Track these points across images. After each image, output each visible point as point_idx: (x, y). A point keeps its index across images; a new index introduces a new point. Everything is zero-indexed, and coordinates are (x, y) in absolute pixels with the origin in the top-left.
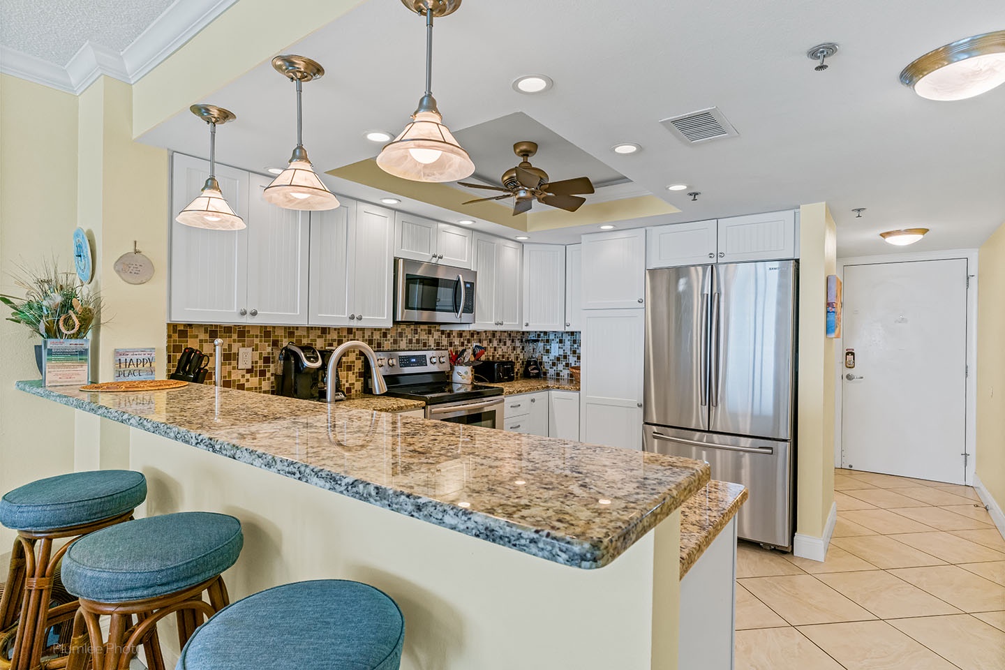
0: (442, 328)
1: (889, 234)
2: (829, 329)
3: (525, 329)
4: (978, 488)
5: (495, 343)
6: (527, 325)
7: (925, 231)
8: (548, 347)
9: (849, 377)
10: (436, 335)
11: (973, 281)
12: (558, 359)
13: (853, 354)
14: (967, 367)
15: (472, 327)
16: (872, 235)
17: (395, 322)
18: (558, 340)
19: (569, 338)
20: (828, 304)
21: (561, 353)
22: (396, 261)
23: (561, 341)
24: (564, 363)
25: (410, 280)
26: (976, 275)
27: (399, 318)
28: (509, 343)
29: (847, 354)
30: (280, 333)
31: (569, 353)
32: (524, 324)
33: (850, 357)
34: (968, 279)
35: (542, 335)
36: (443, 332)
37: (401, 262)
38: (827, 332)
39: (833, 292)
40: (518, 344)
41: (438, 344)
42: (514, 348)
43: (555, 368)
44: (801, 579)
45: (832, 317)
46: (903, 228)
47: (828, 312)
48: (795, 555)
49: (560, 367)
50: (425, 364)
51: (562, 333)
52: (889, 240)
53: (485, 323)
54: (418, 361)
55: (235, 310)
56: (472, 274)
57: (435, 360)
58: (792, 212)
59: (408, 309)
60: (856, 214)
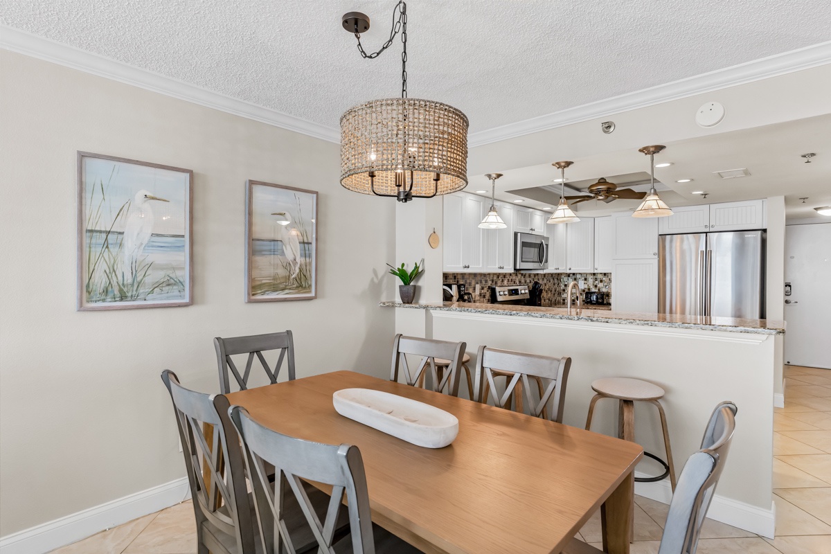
0: (522, 272)
1: (820, 208)
3: (568, 271)
5: (545, 280)
6: (570, 269)
9: (787, 302)
10: (519, 276)
13: (790, 286)
15: (545, 272)
16: (810, 209)
17: (515, 269)
18: (583, 278)
19: (592, 277)
21: (586, 286)
22: (516, 234)
23: (586, 279)
25: (524, 244)
27: (518, 268)
28: (552, 280)
29: (786, 286)
31: (591, 287)
32: (568, 268)
33: (788, 288)
35: (571, 275)
36: (522, 274)
37: (519, 234)
41: (520, 282)
42: (554, 284)
50: (518, 294)
51: (587, 274)
52: (820, 212)
53: (551, 269)
54: (515, 292)
55: (462, 265)
56: (547, 239)
57: (523, 292)
58: (761, 201)
59: (522, 261)
60: (802, 201)
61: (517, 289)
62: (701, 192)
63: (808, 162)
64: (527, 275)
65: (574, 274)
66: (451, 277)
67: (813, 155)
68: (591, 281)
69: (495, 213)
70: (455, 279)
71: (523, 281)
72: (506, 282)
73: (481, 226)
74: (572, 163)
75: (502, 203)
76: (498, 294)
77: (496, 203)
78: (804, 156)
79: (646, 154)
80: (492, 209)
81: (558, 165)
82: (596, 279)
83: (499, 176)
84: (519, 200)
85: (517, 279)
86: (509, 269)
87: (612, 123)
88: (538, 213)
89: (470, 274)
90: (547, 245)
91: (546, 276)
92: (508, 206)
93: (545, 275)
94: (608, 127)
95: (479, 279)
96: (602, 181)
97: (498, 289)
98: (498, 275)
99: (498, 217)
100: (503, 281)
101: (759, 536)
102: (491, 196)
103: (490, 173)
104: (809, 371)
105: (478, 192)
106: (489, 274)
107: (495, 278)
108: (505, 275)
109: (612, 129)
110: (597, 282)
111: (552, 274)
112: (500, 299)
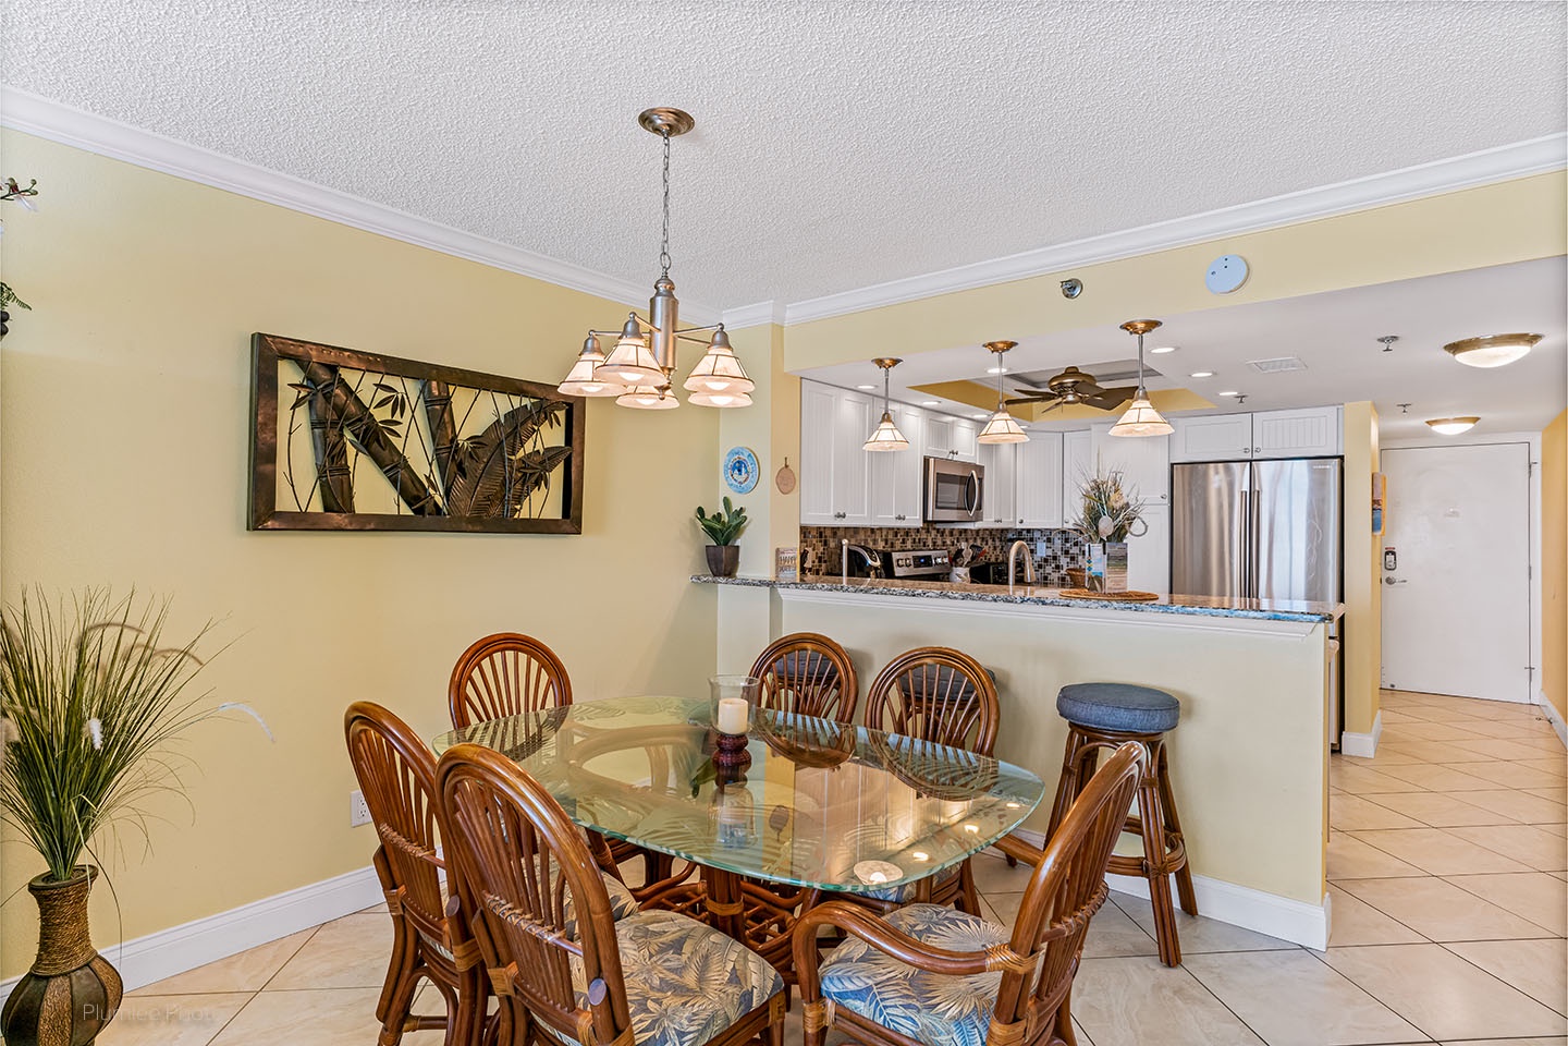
1: (1436, 422)
2: (1376, 526)
3: (1019, 526)
4: (1545, 706)
6: (1021, 522)
7: (1475, 420)
8: (1032, 547)
9: (1390, 581)
10: (934, 532)
11: (1537, 470)
12: (1046, 560)
13: (1394, 553)
14: (1530, 568)
16: (1419, 422)
17: (925, 521)
18: (1045, 538)
19: (1060, 536)
20: (1374, 502)
21: (1050, 553)
22: (926, 461)
23: (1049, 540)
24: (1053, 565)
25: (941, 478)
26: (1539, 461)
27: (930, 518)
28: (990, 542)
29: (1387, 553)
30: (828, 533)
31: (1059, 553)
32: (1018, 520)
33: (1391, 557)
34: (1530, 467)
35: (1024, 532)
37: (932, 460)
38: (1373, 530)
39: (1378, 490)
40: (998, 543)
42: (995, 548)
43: (1041, 570)
44: (1350, 770)
45: (1376, 515)
46: (1451, 417)
47: (1373, 509)
48: (1343, 753)
49: (1049, 569)
50: (930, 565)
51: (1051, 531)
52: (1436, 428)
53: (988, 521)
54: (927, 561)
55: (832, 514)
56: (980, 469)
57: (939, 560)
58: (1335, 408)
59: (937, 507)
60: (1402, 409)
61: (930, 556)
62: (1236, 393)
63: (1388, 350)
64: (947, 532)
65: (1028, 531)
66: (814, 533)
67: (1394, 338)
68: (1058, 543)
69: (890, 426)
70: (821, 536)
71: (939, 542)
72: (909, 545)
73: (867, 447)
74: (1016, 344)
75: (903, 406)
76: (895, 564)
77: (893, 407)
78: (1382, 340)
79: (1131, 333)
80: (886, 418)
81: (992, 346)
82: (1067, 540)
83: (896, 362)
84: (931, 402)
85: (930, 538)
86: (914, 520)
87: (1077, 281)
88: (965, 423)
89: (847, 529)
90: (981, 480)
91: (981, 533)
92: (913, 411)
93: (978, 531)
94: (1071, 288)
95: (863, 537)
96: (1072, 371)
97: (895, 556)
98: (896, 531)
99: (896, 432)
100: (904, 542)
101: (1303, 947)
102: (884, 395)
103: (881, 357)
104: (1425, 700)
105: (861, 387)
106: (881, 529)
107: (890, 537)
108: (907, 532)
109: (1078, 290)
110: (1068, 545)
111: (991, 531)
112: (898, 572)
